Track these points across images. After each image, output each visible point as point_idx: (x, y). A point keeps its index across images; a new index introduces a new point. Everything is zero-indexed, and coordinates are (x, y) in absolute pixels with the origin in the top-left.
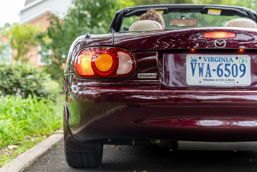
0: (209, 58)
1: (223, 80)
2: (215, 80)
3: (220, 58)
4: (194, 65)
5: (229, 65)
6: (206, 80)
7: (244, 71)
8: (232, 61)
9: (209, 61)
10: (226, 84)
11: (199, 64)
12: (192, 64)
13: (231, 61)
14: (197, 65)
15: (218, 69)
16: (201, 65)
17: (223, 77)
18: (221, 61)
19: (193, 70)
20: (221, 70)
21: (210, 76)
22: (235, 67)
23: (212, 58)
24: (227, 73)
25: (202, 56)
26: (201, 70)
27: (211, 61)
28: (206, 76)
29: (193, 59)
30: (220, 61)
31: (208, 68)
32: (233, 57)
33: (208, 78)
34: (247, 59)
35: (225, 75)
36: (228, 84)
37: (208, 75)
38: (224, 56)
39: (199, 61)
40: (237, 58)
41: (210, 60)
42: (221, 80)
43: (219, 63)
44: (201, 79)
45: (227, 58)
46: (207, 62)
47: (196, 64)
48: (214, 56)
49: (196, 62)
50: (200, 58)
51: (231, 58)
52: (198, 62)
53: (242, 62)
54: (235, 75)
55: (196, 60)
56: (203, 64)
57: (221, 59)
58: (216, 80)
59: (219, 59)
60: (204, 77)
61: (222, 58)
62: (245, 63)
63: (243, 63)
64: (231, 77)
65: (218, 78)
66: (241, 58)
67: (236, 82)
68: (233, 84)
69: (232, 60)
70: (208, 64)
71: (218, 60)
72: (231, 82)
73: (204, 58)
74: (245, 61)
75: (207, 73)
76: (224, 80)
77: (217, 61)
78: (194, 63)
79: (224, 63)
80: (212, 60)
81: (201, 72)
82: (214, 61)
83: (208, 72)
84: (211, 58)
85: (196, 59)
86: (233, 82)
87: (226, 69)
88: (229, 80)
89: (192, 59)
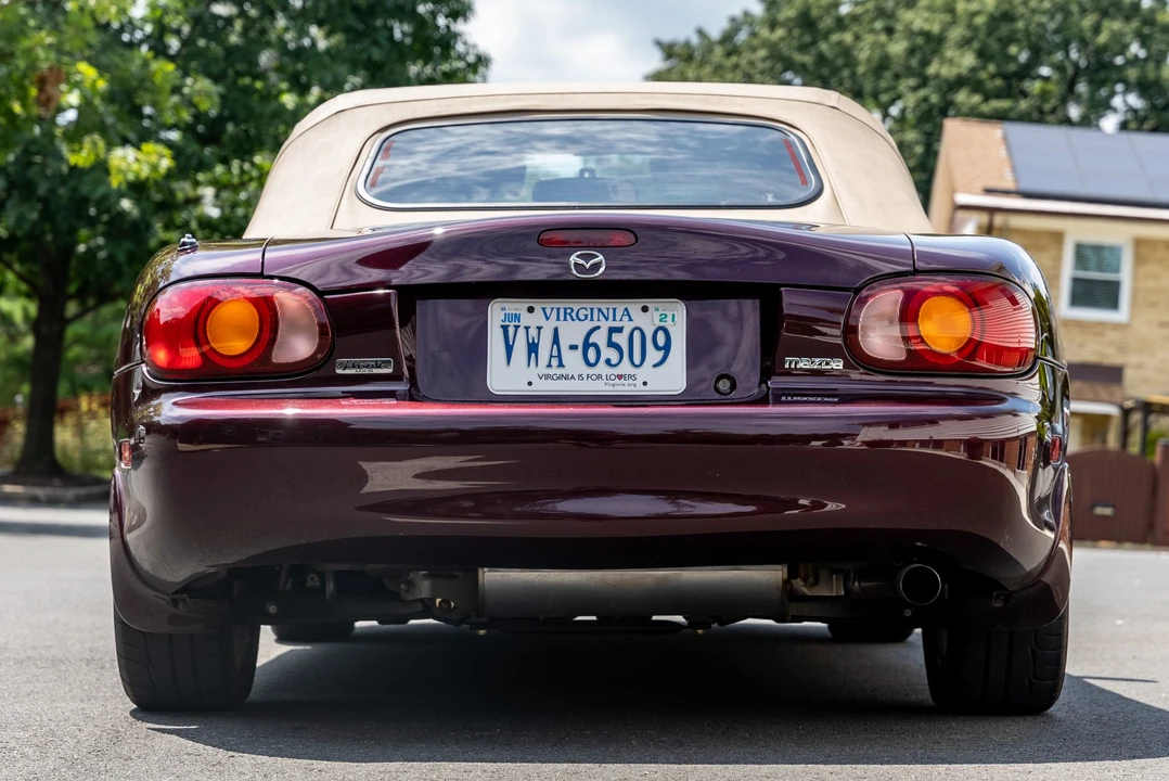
0: (558, 309)
1: (599, 377)
2: (576, 377)
3: (592, 309)
4: (511, 331)
5: (620, 330)
6: (547, 377)
7: (667, 348)
8: (631, 320)
9: (558, 319)
10: (611, 388)
11: (527, 328)
12: (505, 328)
13: (626, 318)
14: (521, 332)
15: (587, 345)
16: (533, 332)
17: (602, 368)
18: (595, 318)
19: (509, 349)
20: (596, 346)
21: (561, 365)
22: (637, 335)
23: (569, 311)
24: (613, 355)
25: (538, 304)
26: (533, 348)
27: (565, 319)
28: (549, 366)
29: (510, 312)
30: (592, 320)
31: (556, 341)
32: (634, 306)
33: (555, 371)
34: (675, 312)
35: (608, 362)
36: (616, 388)
37: (555, 362)
38: (605, 305)
39: (526, 319)
40: (645, 309)
41: (562, 317)
42: (594, 377)
43: (589, 325)
44: (532, 373)
45: (614, 309)
46: (553, 323)
47: (517, 327)
48: (575, 305)
49: (517, 323)
50: (531, 310)
51: (626, 309)
52: (524, 323)
53: (661, 320)
54: (637, 360)
55: (518, 318)
56: (539, 328)
57: (596, 312)
58: (580, 376)
59: (589, 312)
60: (542, 369)
61: (600, 310)
62: (668, 324)
63: (662, 324)
64: (625, 367)
65: (587, 370)
66: (657, 310)
67: (639, 382)
68: (632, 388)
69: (628, 315)
70: (556, 330)
71: (586, 316)
72: (626, 382)
73: (544, 309)
74: (669, 318)
75: (551, 356)
76: (604, 377)
77: (583, 318)
78: (512, 324)
79: (605, 325)
80: (567, 315)
81: (533, 355)
82: (573, 320)
83: (555, 353)
84: (565, 309)
85: (518, 313)
86: (631, 381)
87: (611, 344)
88: (620, 377)
89: (507, 312)
